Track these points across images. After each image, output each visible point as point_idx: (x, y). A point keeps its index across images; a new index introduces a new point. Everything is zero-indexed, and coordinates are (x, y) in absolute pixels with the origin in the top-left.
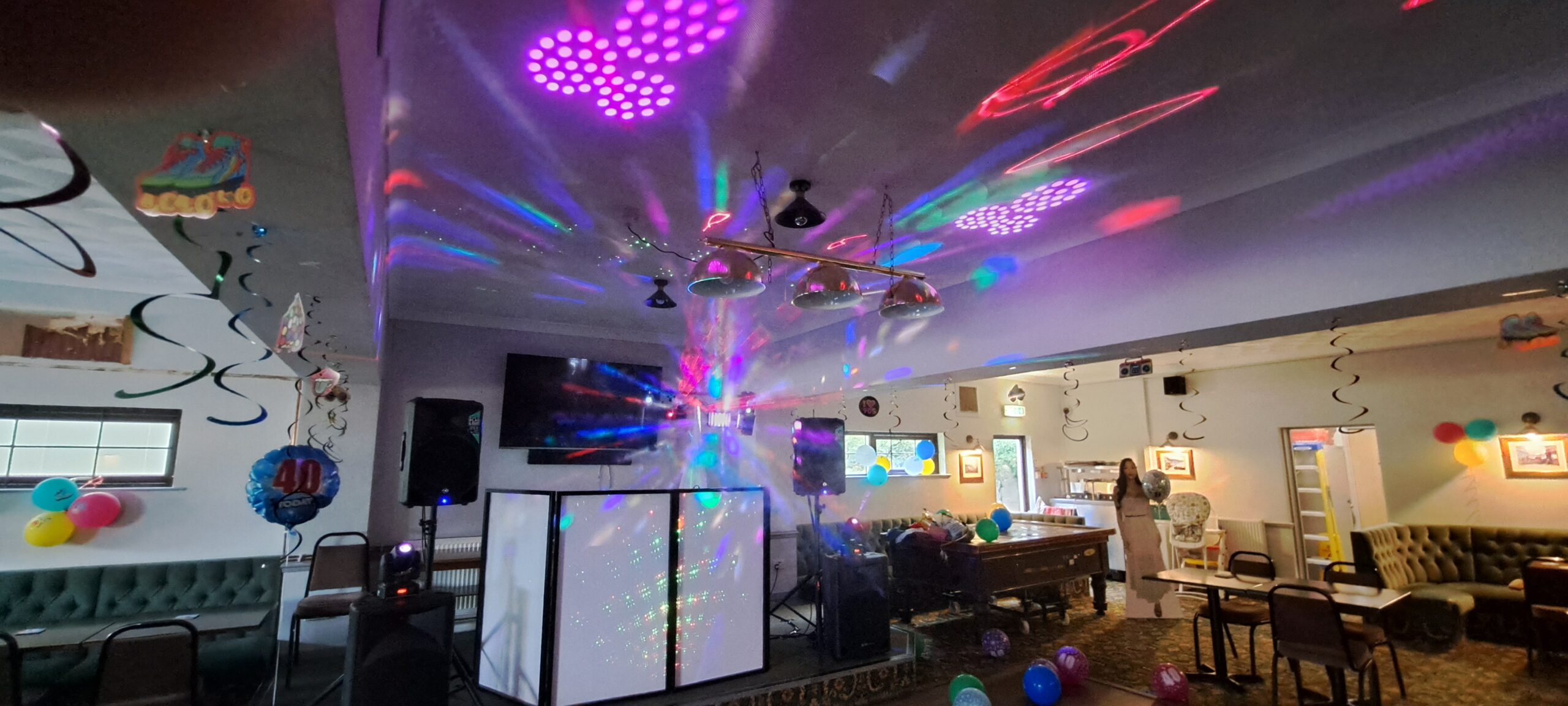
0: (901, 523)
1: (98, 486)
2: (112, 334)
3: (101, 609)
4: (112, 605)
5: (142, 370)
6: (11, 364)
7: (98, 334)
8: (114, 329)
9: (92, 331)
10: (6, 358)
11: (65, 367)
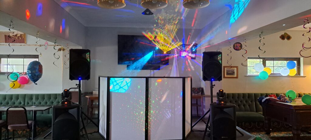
0: (265, 95)
1: (24, 74)
2: (22, 36)
3: (26, 104)
4: (28, 103)
5: (29, 45)
6: (3, 45)
7: (19, 36)
8: (22, 35)
9: (18, 36)
10: (2, 43)
11: (14, 45)
